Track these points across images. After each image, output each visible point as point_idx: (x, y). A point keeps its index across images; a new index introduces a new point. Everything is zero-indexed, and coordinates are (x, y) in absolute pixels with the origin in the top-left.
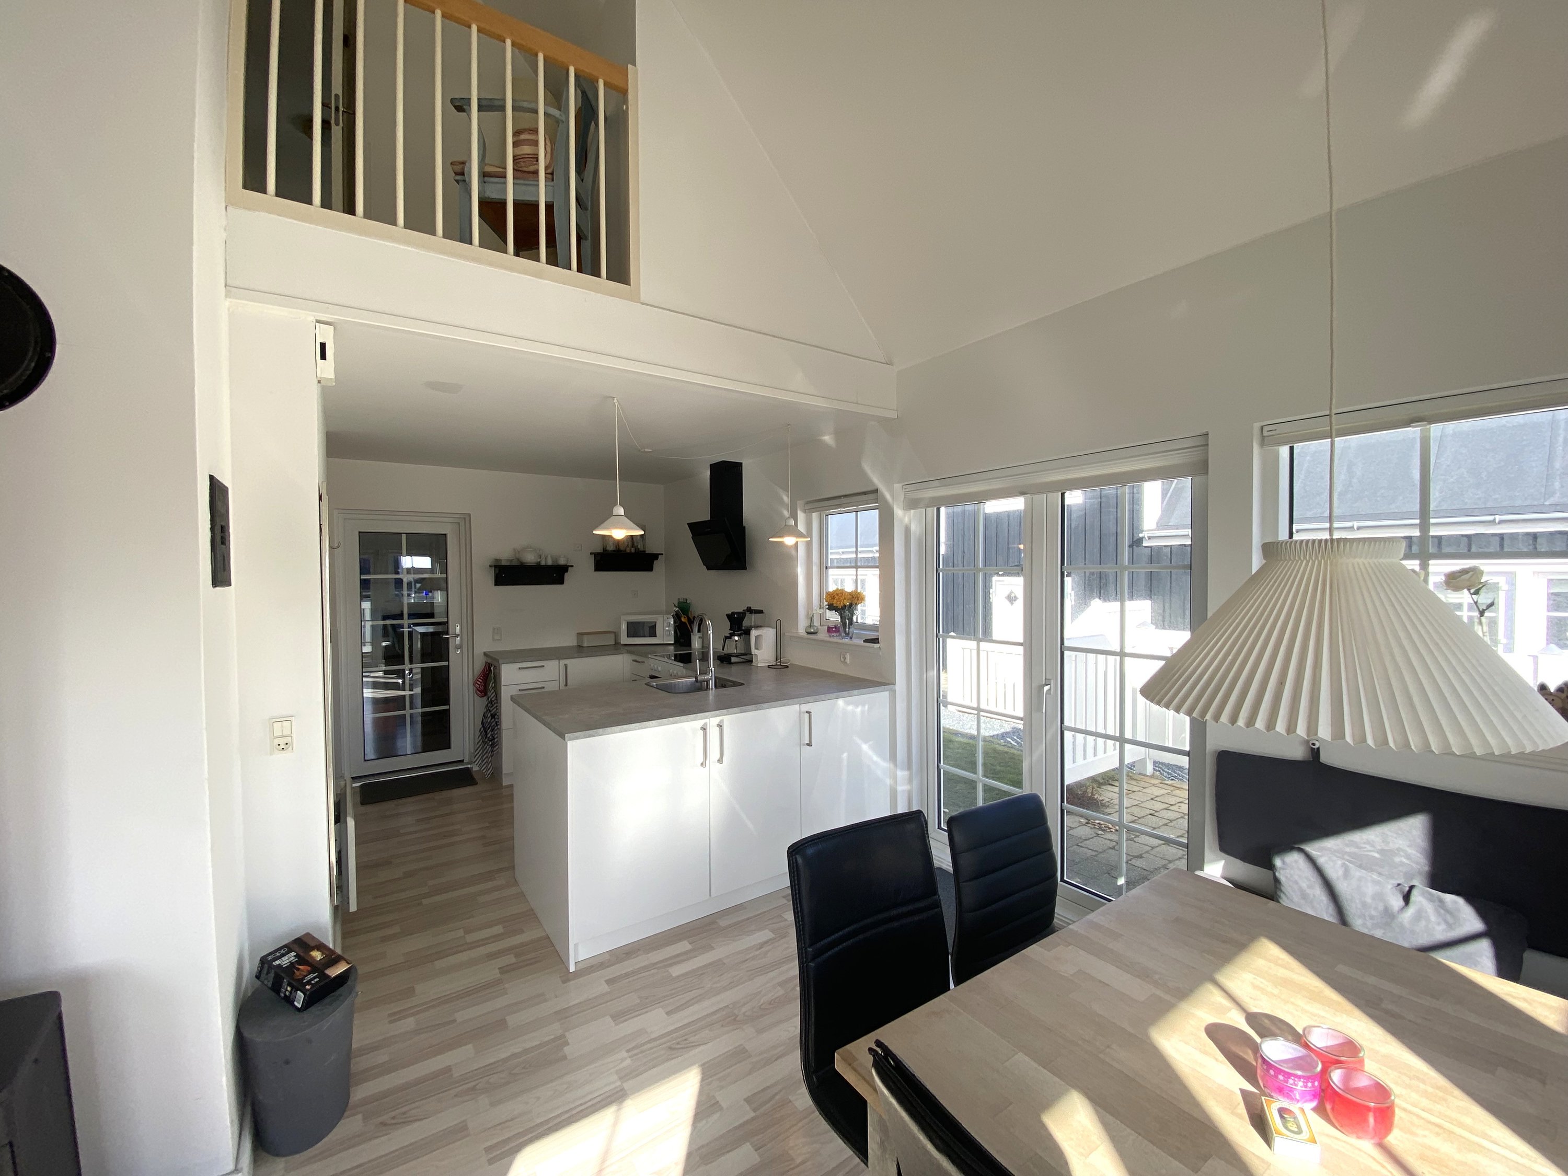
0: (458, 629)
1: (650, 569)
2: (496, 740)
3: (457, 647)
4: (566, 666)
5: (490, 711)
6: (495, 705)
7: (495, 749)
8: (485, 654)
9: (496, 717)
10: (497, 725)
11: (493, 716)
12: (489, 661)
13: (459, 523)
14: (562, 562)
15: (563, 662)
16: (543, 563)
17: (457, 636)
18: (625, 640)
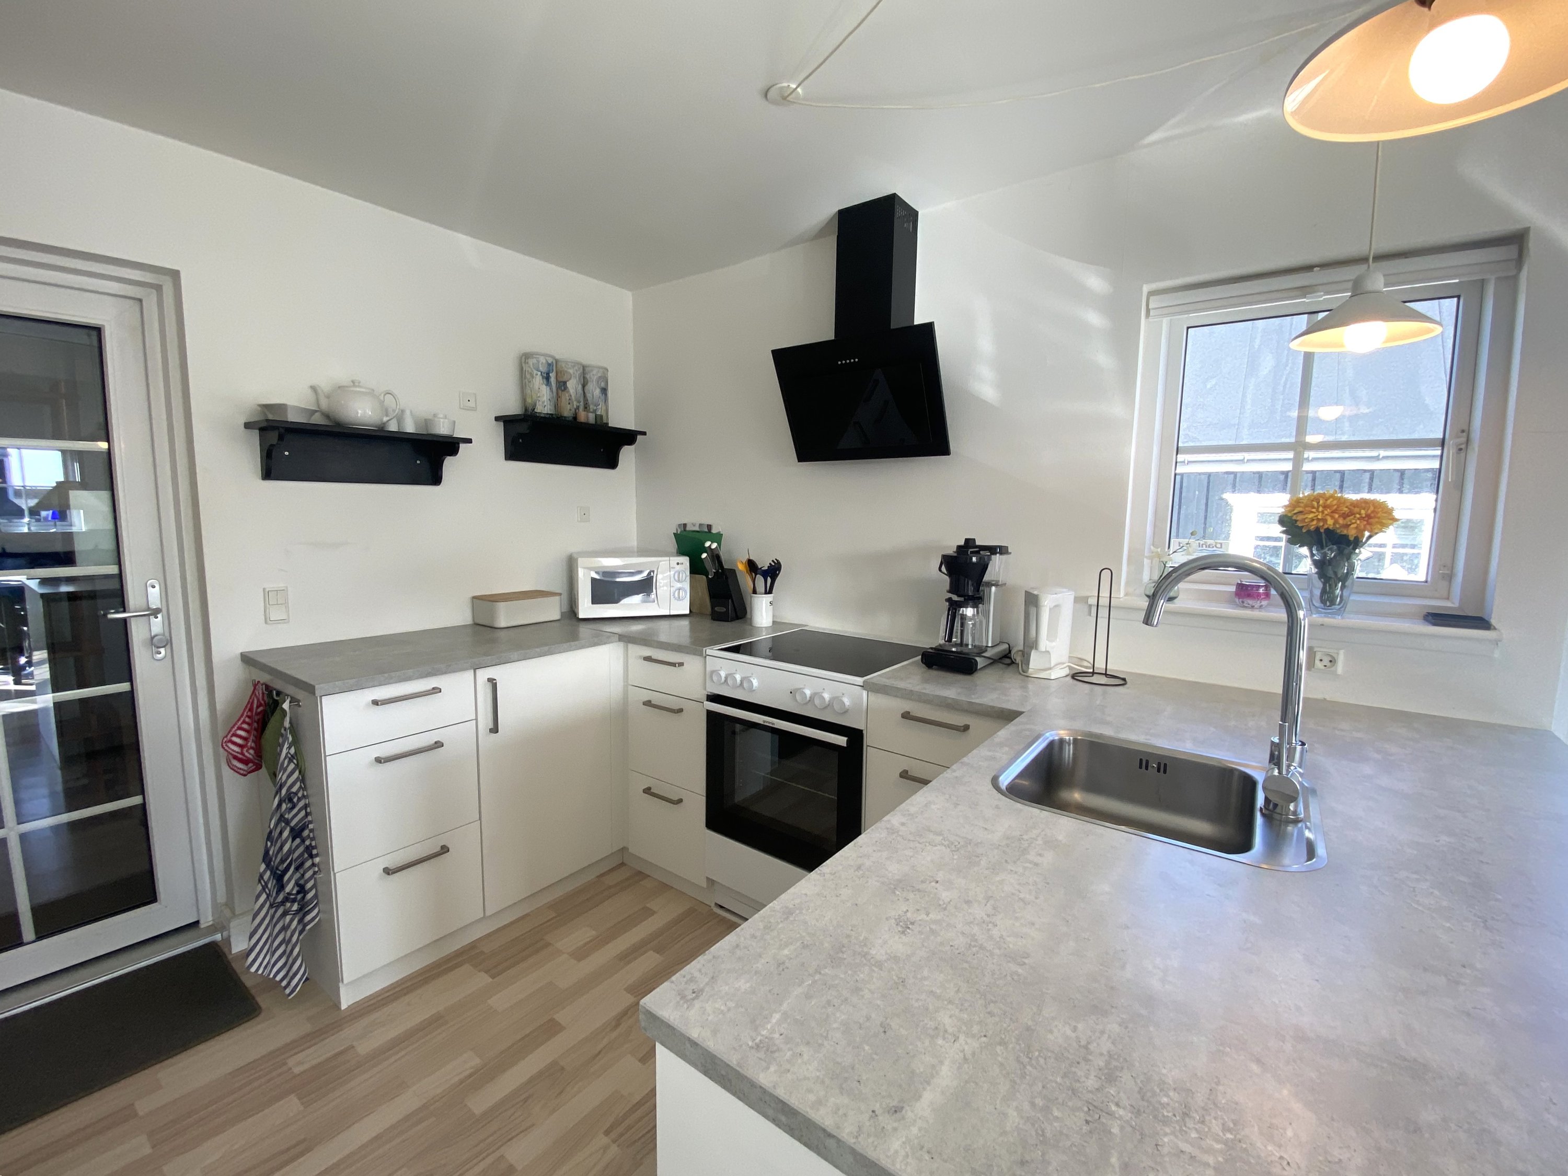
0: (154, 596)
1: (611, 462)
2: (310, 896)
3: (154, 643)
4: (493, 682)
5: (287, 822)
6: (301, 804)
7: (308, 918)
8: (247, 659)
9: (306, 833)
10: (311, 856)
11: (296, 833)
12: (265, 678)
13: (140, 300)
14: (442, 429)
15: (484, 674)
16: (393, 427)
17: (155, 612)
18: (587, 609)
